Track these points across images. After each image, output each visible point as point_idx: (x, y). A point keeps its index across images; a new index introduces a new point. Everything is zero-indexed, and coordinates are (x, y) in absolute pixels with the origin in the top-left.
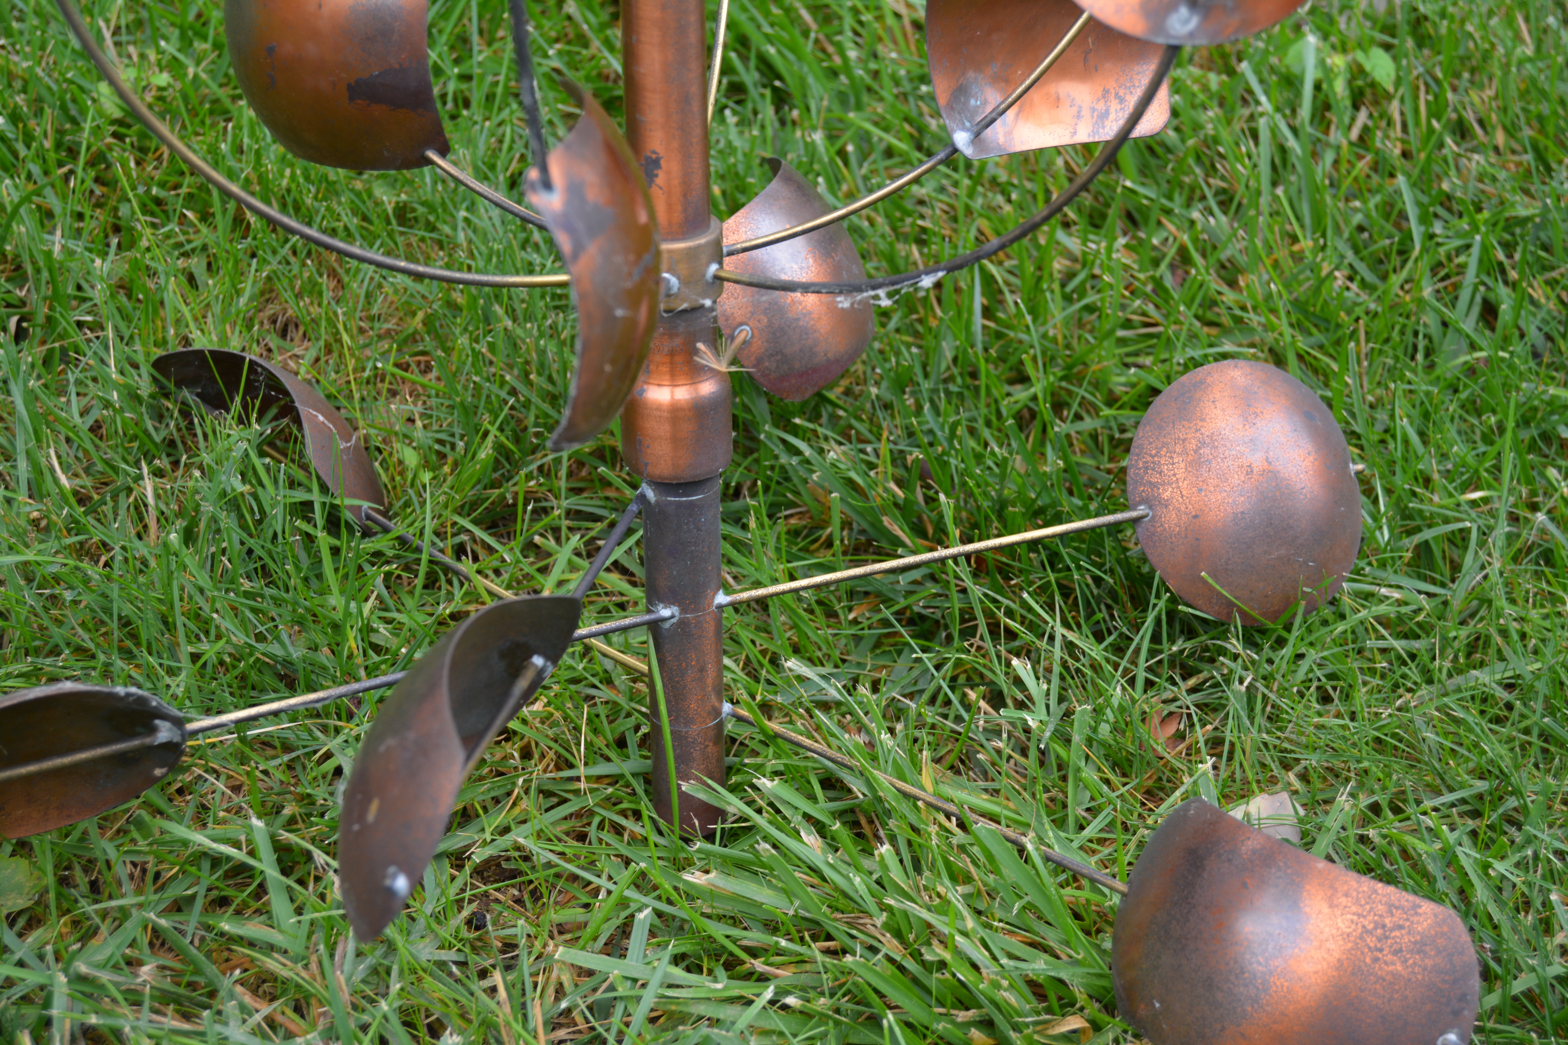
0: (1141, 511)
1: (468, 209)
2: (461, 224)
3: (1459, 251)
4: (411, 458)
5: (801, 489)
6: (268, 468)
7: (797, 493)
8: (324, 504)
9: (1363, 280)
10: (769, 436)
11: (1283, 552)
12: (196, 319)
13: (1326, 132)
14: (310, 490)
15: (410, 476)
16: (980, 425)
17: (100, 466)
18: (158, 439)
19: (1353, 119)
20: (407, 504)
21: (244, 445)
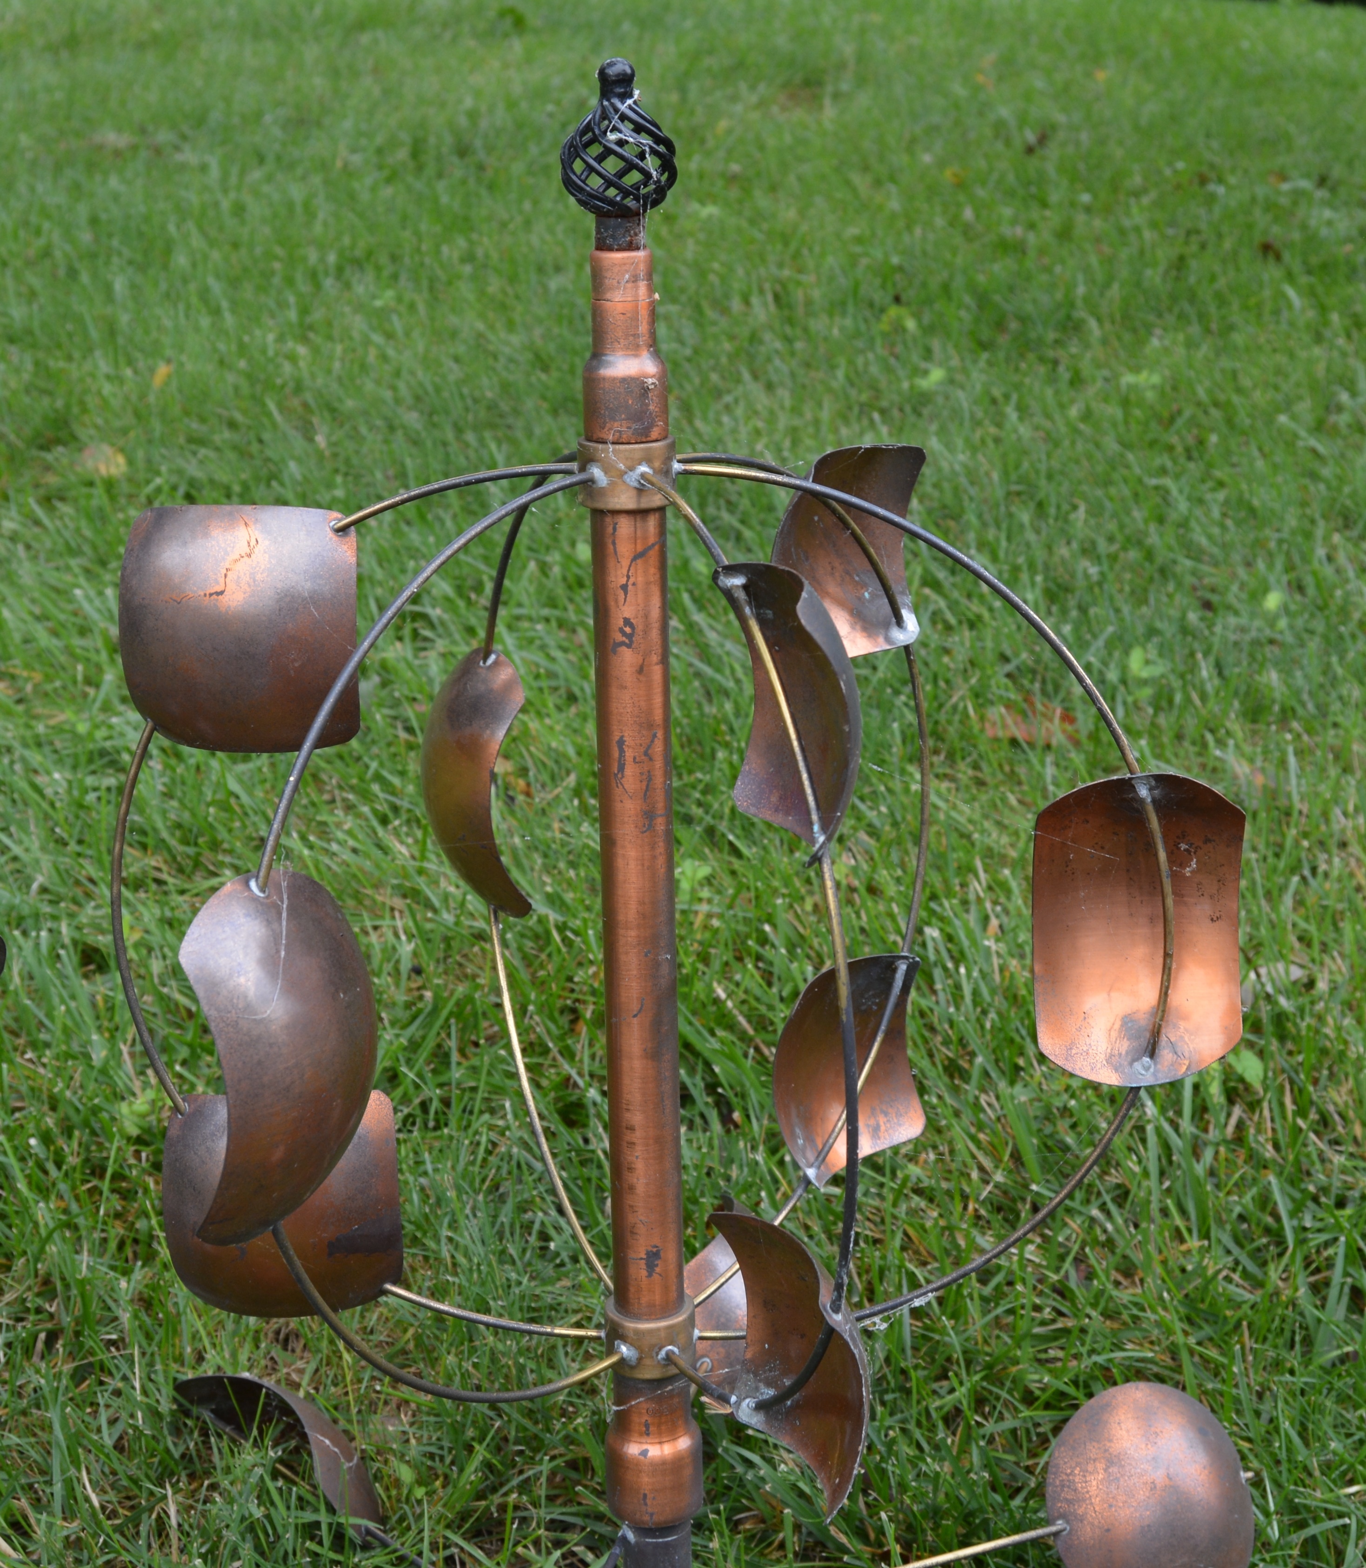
0: (1060, 1525)
1: (450, 1227)
2: (444, 1241)
3: (1327, 1244)
4: (406, 1474)
5: (755, 1495)
6: (280, 1490)
7: (751, 1499)
8: (330, 1525)
9: (1244, 1270)
10: (726, 1450)
11: (1185, 1559)
12: (209, 1334)
13: (1206, 1130)
14: (316, 1510)
15: (405, 1491)
16: (912, 1426)
17: (125, 1482)
18: (177, 1455)
19: (1229, 1115)
20: (402, 1519)
21: (259, 1471)
